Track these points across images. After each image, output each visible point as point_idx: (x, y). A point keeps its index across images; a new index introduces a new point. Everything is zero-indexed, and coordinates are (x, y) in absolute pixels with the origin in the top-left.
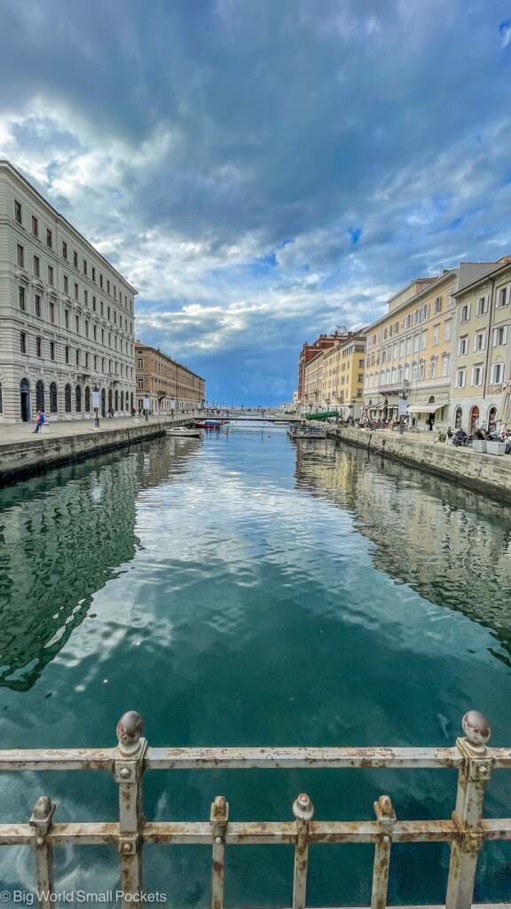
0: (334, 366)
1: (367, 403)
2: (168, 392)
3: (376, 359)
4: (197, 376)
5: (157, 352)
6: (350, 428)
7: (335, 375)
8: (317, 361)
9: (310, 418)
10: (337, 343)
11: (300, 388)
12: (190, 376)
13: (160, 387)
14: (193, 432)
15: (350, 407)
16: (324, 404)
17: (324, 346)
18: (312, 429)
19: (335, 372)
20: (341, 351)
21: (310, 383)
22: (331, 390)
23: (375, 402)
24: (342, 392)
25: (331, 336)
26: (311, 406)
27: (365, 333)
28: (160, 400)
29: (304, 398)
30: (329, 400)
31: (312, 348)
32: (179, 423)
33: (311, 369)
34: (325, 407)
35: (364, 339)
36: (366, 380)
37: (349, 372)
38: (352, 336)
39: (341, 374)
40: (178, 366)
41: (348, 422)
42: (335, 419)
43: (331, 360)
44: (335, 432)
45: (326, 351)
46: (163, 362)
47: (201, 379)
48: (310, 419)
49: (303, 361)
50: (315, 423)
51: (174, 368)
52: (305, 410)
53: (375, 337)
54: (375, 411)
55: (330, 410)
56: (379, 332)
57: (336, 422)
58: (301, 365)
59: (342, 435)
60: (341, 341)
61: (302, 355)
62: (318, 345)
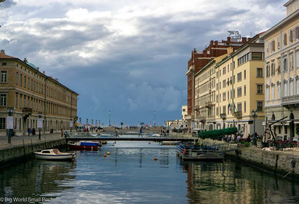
0: (228, 76)
1: (270, 118)
2: (34, 109)
3: (276, 67)
4: (68, 89)
5: (24, 63)
6: (253, 147)
7: (230, 87)
8: (208, 70)
9: (204, 135)
10: (230, 50)
11: (190, 102)
12: (60, 90)
13: (24, 103)
14: (65, 155)
15: (250, 122)
16: (219, 120)
17: (216, 54)
18: (206, 148)
19: (231, 82)
20: (236, 59)
21: (201, 95)
22: (226, 103)
23: (278, 117)
24: (240, 105)
25: (223, 42)
26: (203, 122)
27: (263, 39)
28: (25, 118)
29: (195, 113)
30: (224, 114)
31: (202, 56)
32: (47, 146)
33: (202, 80)
34: (220, 124)
35: (262, 45)
36: (266, 91)
37: (246, 83)
38: (247, 43)
39: (237, 85)
40: (47, 78)
41: (248, 140)
42: (233, 136)
43: (224, 68)
44: (234, 153)
45: (218, 59)
46: (31, 74)
47: (73, 92)
48: (204, 138)
49: (191, 70)
50: (210, 142)
51: (42, 81)
52: (197, 127)
53: (273, 42)
54: (280, 127)
55: (226, 127)
56: (277, 38)
57: (235, 141)
58: (189, 76)
59: (243, 156)
60: (235, 48)
61: (190, 63)
62: (208, 53)
